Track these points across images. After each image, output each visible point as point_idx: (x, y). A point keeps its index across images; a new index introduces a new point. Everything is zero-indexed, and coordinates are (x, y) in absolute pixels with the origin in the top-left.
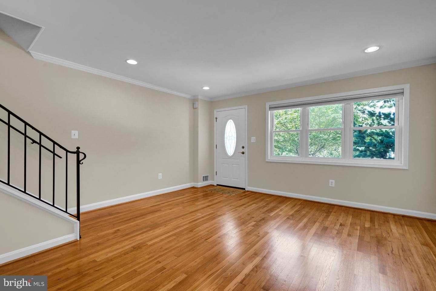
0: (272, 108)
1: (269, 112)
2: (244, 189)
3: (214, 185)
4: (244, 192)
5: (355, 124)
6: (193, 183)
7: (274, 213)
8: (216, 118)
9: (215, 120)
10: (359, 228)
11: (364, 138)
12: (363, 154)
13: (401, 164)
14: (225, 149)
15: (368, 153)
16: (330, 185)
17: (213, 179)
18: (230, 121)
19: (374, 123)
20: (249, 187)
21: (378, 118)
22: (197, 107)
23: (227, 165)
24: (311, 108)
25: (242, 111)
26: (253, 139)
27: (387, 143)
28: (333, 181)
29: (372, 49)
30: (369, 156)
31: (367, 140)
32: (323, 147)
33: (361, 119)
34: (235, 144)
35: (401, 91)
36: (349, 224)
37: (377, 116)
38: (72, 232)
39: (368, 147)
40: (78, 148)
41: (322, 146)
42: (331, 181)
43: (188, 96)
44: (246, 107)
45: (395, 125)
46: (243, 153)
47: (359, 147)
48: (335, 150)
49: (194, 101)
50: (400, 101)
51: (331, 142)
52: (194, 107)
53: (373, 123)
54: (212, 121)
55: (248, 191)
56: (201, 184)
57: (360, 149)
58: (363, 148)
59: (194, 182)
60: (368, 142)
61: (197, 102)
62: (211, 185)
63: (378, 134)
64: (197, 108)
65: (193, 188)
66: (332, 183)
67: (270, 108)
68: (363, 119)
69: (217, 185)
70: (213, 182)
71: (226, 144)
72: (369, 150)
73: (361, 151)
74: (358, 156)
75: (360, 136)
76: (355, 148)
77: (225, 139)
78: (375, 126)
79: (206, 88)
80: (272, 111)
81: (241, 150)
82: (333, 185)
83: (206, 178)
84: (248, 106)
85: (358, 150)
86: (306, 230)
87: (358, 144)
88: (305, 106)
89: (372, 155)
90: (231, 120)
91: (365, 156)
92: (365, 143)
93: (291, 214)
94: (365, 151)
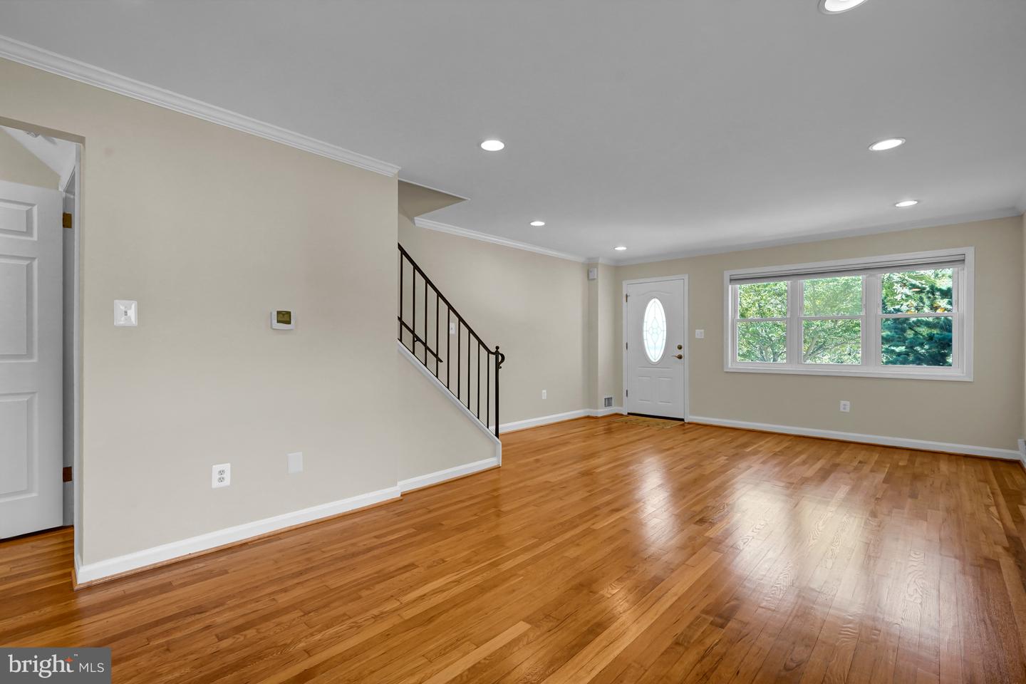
0: (734, 280)
1: (730, 286)
2: (683, 420)
3: (622, 415)
4: (683, 425)
5: (884, 308)
6: (588, 410)
7: (750, 449)
8: (627, 296)
9: (624, 299)
10: (888, 465)
11: (904, 330)
12: (903, 359)
13: (963, 373)
14: (645, 350)
15: (911, 358)
16: (842, 410)
17: (621, 404)
18: (653, 300)
19: (924, 303)
20: (691, 417)
21: (930, 295)
22: (596, 277)
23: (649, 378)
24: (807, 282)
25: (678, 285)
26: (699, 333)
27: (939, 340)
28: (848, 403)
29: (907, 203)
30: (913, 362)
31: (910, 334)
32: (821, 347)
33: (900, 295)
34: (665, 341)
35: (961, 258)
36: (874, 462)
37: (928, 292)
38: (494, 455)
39: (912, 347)
40: (497, 348)
41: (820, 344)
42: (843, 402)
43: (581, 260)
44: (686, 277)
45: (954, 311)
46: (680, 357)
47: (894, 346)
48: (850, 354)
49: (589, 269)
50: (960, 272)
51: (840, 337)
52: (591, 277)
53: (922, 305)
54: (618, 299)
55: (689, 423)
56: (602, 411)
57: (898, 350)
58: (902, 349)
59: (590, 407)
60: (910, 339)
61: (596, 269)
62: (616, 414)
63: (928, 324)
64: (594, 279)
65: (588, 417)
66: (845, 406)
67: (731, 280)
68: (904, 297)
69: (629, 414)
70: (620, 408)
71: (645, 342)
72: (912, 352)
73: (899, 354)
74: (894, 363)
75: (896, 328)
76: (887, 349)
77: (645, 333)
78: (926, 310)
79: (621, 248)
80: (734, 286)
81: (676, 352)
82: (848, 410)
83: (608, 402)
84: (689, 278)
85: (893, 351)
86: (807, 466)
87: (892, 341)
88: (795, 278)
89: (919, 360)
90: (657, 300)
91: (905, 362)
92: (906, 339)
93: (778, 450)
94: (907, 354)
